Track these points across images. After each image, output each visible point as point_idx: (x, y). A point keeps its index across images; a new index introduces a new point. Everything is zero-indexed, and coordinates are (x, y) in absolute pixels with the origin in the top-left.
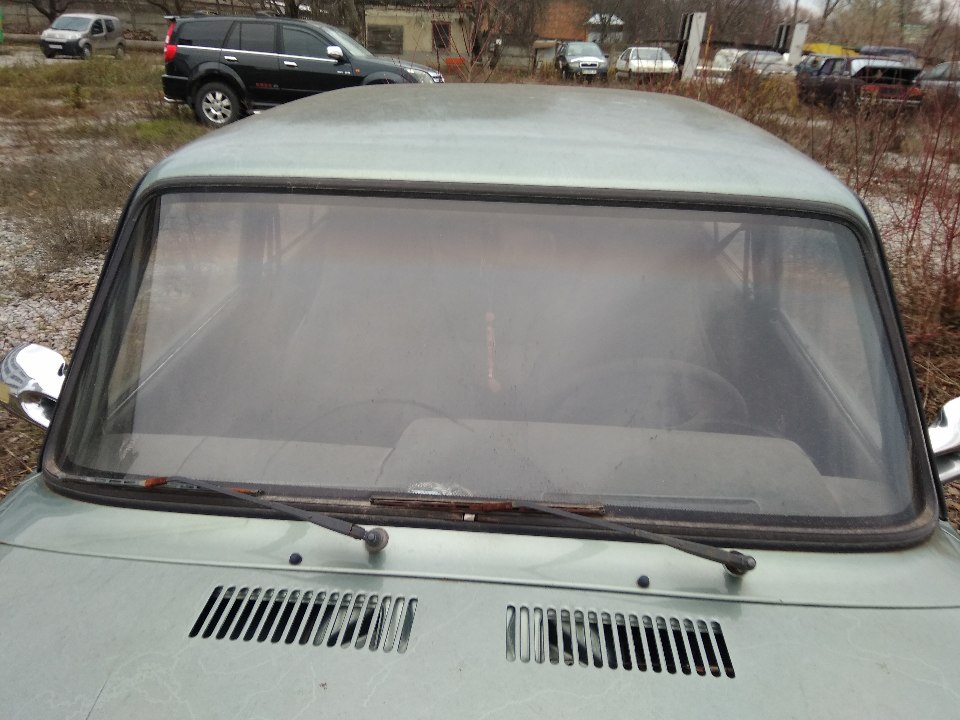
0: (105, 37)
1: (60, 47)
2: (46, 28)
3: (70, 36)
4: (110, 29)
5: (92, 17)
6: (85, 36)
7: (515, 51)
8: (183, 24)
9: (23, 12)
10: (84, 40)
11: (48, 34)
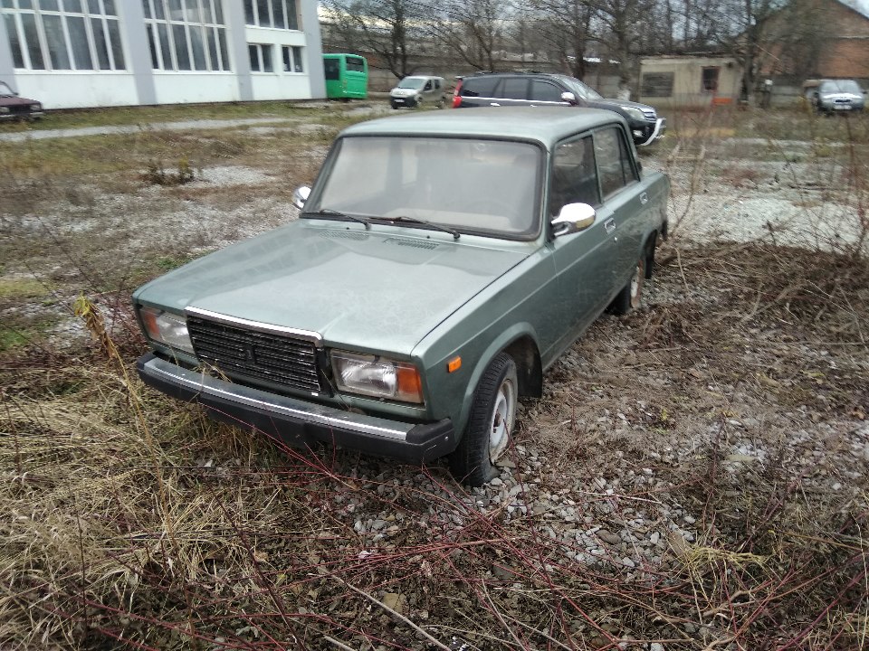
0: (433, 93)
1: (402, 101)
2: (395, 86)
3: (409, 93)
4: (437, 87)
5: (425, 78)
6: (420, 93)
7: (787, 90)
8: (468, 81)
9: (384, 76)
10: (419, 95)
11: (396, 92)
